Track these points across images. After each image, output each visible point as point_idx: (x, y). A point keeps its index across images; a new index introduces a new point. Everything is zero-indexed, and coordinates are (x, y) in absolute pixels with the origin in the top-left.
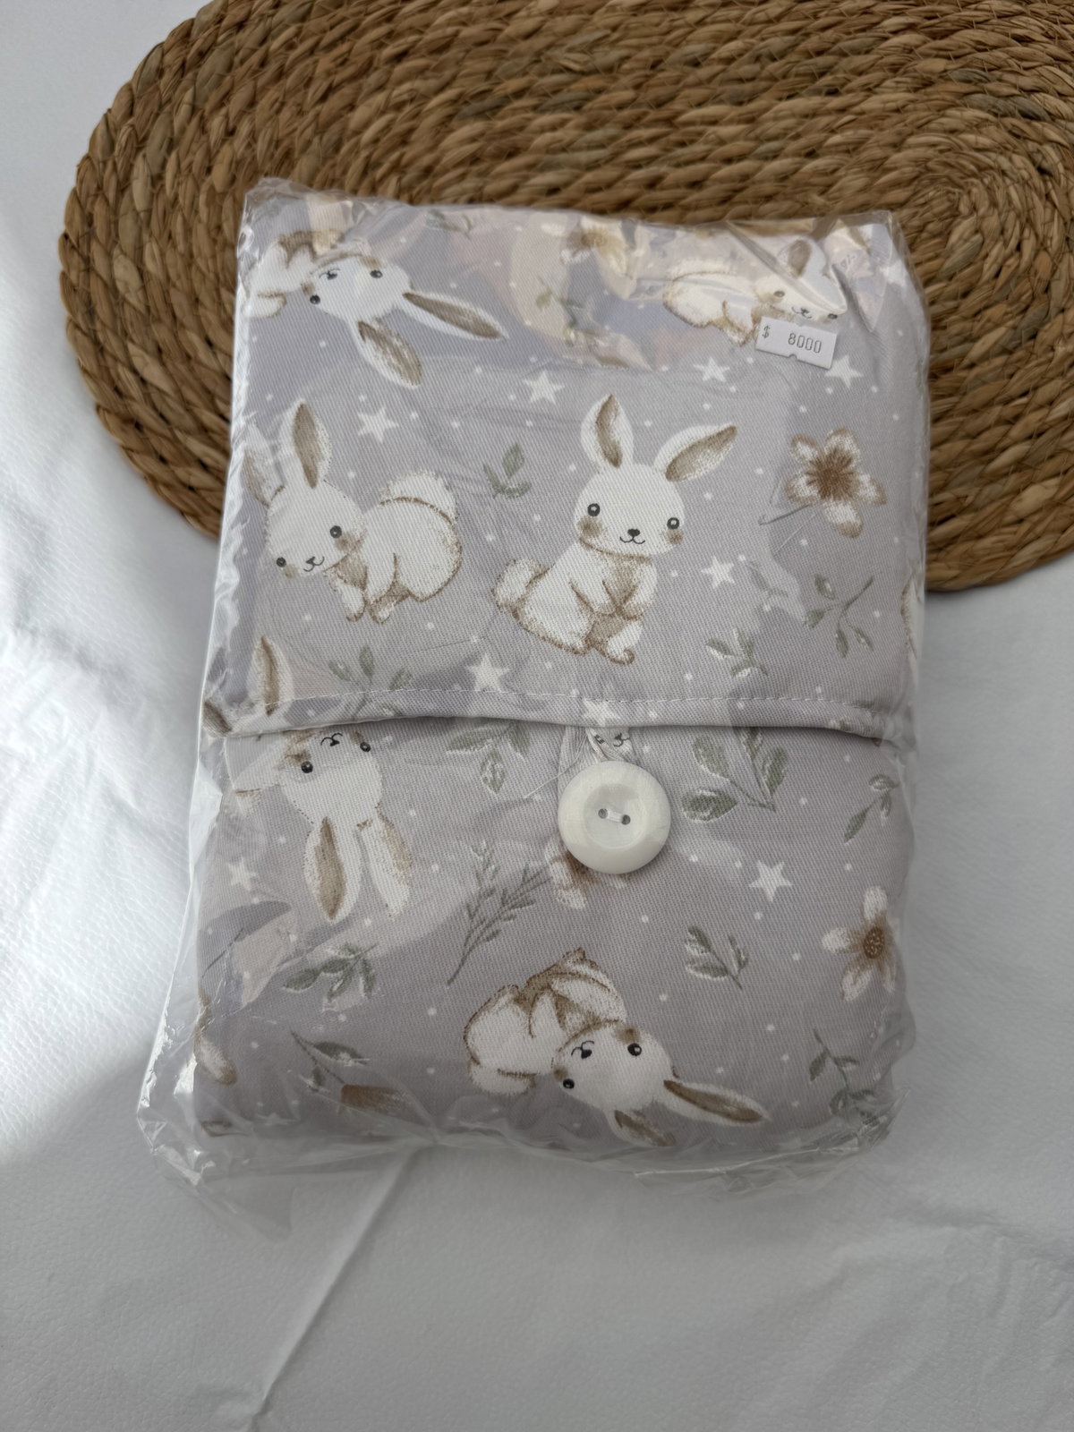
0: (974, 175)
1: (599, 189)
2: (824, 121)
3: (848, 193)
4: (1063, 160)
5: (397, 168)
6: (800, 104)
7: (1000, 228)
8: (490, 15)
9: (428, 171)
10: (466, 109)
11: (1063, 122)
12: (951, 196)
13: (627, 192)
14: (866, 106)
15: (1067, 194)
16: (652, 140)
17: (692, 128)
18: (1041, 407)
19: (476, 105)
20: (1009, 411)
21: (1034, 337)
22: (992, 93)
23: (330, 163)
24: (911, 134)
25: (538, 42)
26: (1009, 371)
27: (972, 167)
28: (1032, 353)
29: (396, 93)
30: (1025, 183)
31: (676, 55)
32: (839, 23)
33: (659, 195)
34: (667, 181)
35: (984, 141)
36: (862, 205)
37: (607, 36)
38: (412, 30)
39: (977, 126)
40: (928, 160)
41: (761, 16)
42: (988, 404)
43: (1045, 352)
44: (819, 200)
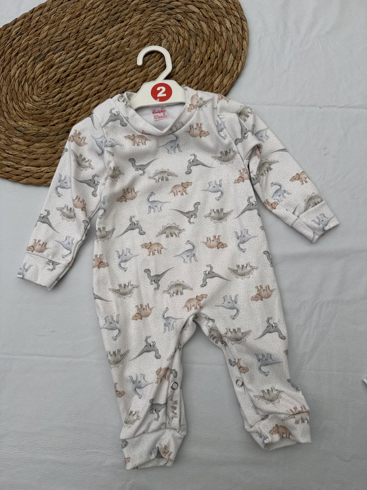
0: (163, 29)
1: (75, 67)
2: (122, 29)
3: (133, 45)
4: (182, 16)
5: (26, 81)
6: (115, 28)
7: (172, 39)
8: (35, 36)
9: (34, 78)
10: (37, 60)
11: (180, 7)
12: (159, 36)
13: (82, 65)
14: (130, 22)
15: (187, 24)
16: (83, 51)
17: (92, 44)
18: (197, 76)
19: (39, 59)
20: (189, 80)
21: (190, 61)
22: (160, 7)
23: (10, 85)
24: (144, 25)
25: (48, 38)
26: (187, 71)
27: (161, 27)
28: (190, 65)
29: (19, 63)
30: (175, 25)
31: (82, 28)
32: (118, 4)
33: (90, 63)
34: (90, 59)
35: (162, 19)
36: (138, 46)
37: (64, 30)
38: (17, 47)
39: (159, 16)
40: (150, 29)
41: (99, 10)
42: (184, 81)
43: (193, 63)
44: (128, 49)
